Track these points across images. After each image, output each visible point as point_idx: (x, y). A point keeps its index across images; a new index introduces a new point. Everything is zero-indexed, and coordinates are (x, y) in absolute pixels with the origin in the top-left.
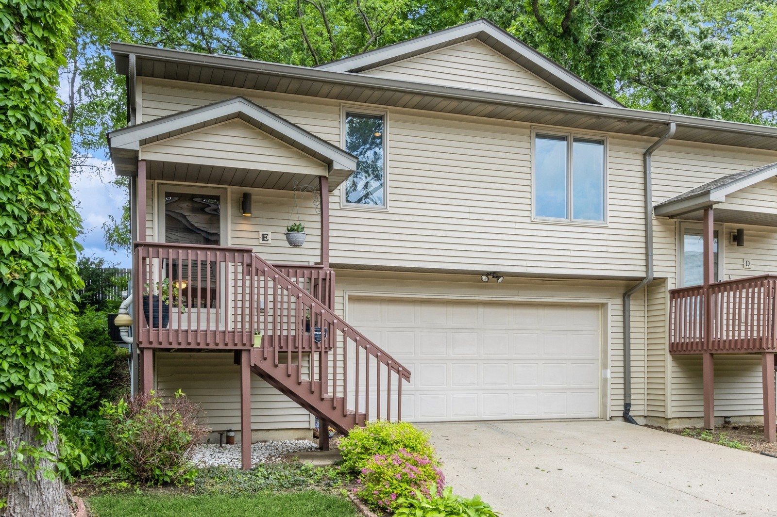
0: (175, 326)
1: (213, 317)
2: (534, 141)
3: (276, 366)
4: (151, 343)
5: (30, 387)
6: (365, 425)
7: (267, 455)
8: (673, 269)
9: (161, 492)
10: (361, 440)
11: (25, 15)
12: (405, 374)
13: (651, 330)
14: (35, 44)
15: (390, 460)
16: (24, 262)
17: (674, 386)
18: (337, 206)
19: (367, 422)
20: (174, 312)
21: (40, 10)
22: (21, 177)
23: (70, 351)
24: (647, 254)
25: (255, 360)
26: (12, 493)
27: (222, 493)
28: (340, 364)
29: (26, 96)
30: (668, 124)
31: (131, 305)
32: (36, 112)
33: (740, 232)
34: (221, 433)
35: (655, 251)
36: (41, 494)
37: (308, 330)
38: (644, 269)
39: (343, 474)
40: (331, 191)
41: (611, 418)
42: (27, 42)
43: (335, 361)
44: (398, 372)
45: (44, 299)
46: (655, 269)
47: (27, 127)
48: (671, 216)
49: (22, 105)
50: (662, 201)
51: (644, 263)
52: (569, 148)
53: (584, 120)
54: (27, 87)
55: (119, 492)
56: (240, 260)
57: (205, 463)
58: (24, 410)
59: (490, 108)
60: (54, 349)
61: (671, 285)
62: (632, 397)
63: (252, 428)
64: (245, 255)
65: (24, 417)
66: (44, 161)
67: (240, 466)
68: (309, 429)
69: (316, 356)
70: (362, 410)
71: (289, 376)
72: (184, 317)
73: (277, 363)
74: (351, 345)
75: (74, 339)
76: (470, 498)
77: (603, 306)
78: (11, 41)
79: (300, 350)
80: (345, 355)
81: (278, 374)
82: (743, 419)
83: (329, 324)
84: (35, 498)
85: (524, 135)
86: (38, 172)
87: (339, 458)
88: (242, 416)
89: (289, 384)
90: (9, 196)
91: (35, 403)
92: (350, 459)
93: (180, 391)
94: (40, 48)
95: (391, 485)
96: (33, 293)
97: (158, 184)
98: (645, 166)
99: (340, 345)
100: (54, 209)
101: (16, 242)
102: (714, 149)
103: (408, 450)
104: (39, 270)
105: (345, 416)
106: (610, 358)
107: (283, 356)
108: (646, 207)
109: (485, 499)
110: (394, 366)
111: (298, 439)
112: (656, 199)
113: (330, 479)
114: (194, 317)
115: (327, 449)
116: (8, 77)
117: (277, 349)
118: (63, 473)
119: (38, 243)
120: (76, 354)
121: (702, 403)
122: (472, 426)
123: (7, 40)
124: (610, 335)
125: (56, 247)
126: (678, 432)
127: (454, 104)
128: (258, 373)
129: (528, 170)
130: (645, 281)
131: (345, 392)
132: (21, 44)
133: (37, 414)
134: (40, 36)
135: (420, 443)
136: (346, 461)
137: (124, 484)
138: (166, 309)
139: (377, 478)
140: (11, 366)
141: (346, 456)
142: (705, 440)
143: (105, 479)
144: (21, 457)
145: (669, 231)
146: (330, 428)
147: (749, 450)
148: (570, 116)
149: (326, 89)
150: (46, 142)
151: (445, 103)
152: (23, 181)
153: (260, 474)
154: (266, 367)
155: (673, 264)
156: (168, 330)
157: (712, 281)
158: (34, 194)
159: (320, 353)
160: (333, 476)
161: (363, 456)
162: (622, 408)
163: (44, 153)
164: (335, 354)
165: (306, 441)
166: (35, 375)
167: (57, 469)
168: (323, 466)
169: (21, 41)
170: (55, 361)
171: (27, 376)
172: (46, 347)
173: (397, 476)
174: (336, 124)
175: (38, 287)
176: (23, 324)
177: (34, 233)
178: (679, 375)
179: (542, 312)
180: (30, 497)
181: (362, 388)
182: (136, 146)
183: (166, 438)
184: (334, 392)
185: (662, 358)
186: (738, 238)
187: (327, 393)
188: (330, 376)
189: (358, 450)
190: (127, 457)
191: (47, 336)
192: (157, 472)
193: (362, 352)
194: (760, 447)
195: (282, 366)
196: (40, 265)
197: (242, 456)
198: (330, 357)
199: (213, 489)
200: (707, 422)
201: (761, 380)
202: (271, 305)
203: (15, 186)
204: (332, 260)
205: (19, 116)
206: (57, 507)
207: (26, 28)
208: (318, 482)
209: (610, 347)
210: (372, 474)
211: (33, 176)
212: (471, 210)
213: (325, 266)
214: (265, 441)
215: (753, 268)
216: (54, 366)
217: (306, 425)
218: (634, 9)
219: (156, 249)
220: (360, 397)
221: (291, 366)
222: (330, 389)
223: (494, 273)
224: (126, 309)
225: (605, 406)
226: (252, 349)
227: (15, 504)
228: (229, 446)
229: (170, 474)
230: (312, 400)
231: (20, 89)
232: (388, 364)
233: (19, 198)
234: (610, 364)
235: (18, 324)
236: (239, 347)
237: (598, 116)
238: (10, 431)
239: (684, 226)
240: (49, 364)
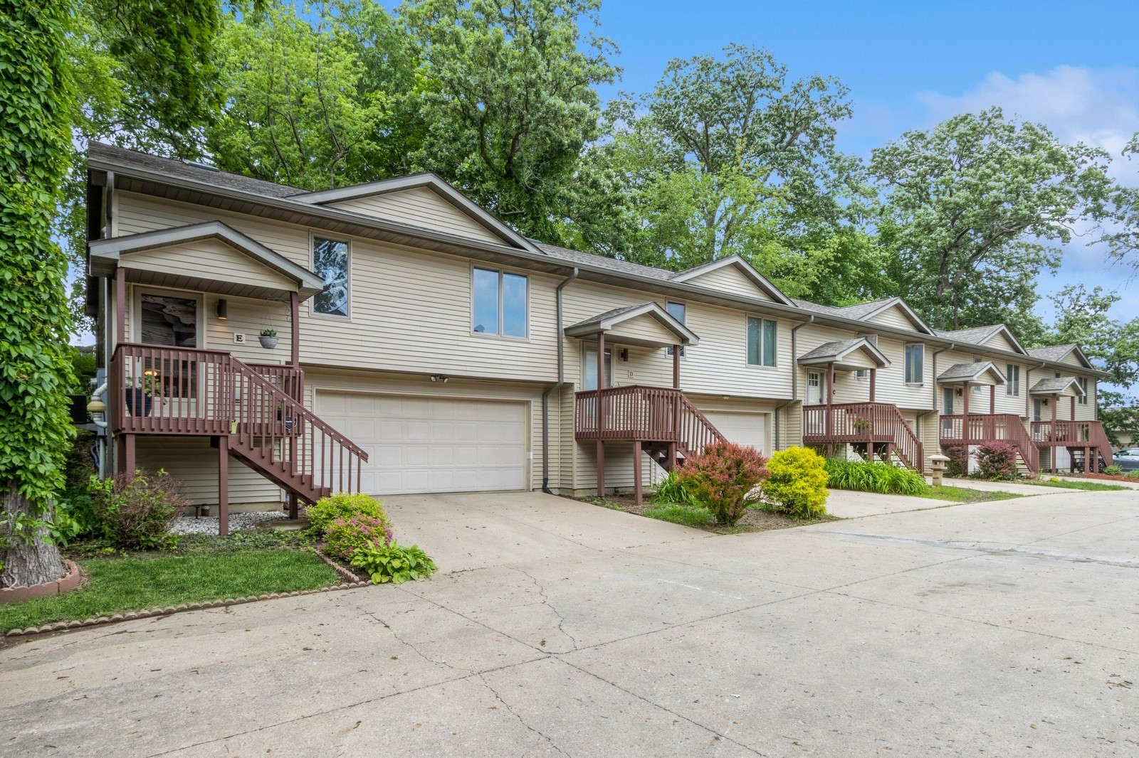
0: (157, 414)
1: (193, 406)
2: (473, 271)
3: (252, 449)
4: (134, 429)
5: (31, 467)
6: (330, 497)
7: (241, 524)
8: (578, 377)
9: (145, 555)
10: (326, 508)
11: (29, 160)
12: (363, 456)
13: (563, 422)
14: (38, 183)
15: (348, 522)
16: (29, 364)
17: (579, 465)
18: (306, 315)
19: (331, 494)
20: (157, 400)
21: (42, 156)
22: (26, 294)
23: (66, 437)
24: (559, 365)
25: (232, 444)
26: (10, 557)
27: (204, 553)
28: (308, 447)
29: (32, 229)
30: (573, 268)
31: (106, 393)
32: (40, 241)
33: (626, 350)
34: (197, 507)
35: (564, 363)
36: (38, 557)
37: (279, 418)
38: (557, 375)
39: (310, 536)
40: (301, 302)
41: (533, 490)
42: (30, 182)
43: (304, 444)
44: (358, 454)
45: (45, 395)
46: (565, 376)
47: (31, 253)
48: (577, 337)
49: (29, 236)
50: (570, 324)
51: (556, 371)
52: (500, 278)
53: (510, 260)
54: (33, 221)
55: (105, 556)
56: (219, 362)
57: (183, 531)
58: (25, 487)
59: (437, 245)
60: (53, 436)
61: (577, 389)
62: (549, 473)
63: (229, 502)
64: (224, 357)
65: (24, 493)
66: (47, 281)
67: (217, 533)
68: (280, 502)
69: (287, 441)
70: (327, 485)
71: (263, 457)
72: (166, 407)
73: (252, 446)
74: (318, 432)
75: (68, 427)
76: (409, 547)
77: (528, 403)
78: (16, 181)
79: (273, 436)
80: (312, 439)
81: (253, 456)
82: (628, 489)
83: (299, 415)
84: (32, 561)
85: (465, 267)
86: (42, 290)
87: (306, 523)
88: (220, 492)
89: (263, 464)
90: (15, 309)
91: (34, 481)
92: (317, 524)
93: (162, 470)
94: (41, 187)
95: (349, 540)
96: (37, 390)
97: (134, 286)
98: (557, 298)
99: (308, 431)
100: (55, 320)
101: (21, 347)
102: (608, 288)
103: (365, 515)
104: (41, 371)
105: (312, 490)
106: (532, 444)
107: (258, 442)
108: (558, 329)
109: (421, 548)
110: (354, 449)
111: (269, 511)
112: (566, 323)
113: (299, 540)
114: (175, 406)
115: (296, 517)
116: (16, 212)
117: (252, 435)
118: (57, 539)
119: (39, 347)
120: (71, 439)
121: (596, 478)
122: (423, 497)
123: (13, 180)
124: (532, 426)
125: (54, 351)
126: (579, 499)
127: (407, 239)
128: (234, 454)
129: (468, 295)
130: (558, 385)
131: (312, 471)
132: (25, 183)
133: (37, 490)
134: (41, 177)
135: (374, 510)
136: (313, 525)
137: (110, 550)
138: (149, 401)
139: (338, 536)
140: (12, 450)
141: (313, 521)
142: (596, 504)
143: (89, 546)
144: (20, 526)
145: (575, 347)
146: (299, 501)
147: (623, 510)
148: (499, 256)
149: (296, 217)
150: (47, 265)
151: (399, 238)
152: (27, 297)
153: (237, 538)
154: (242, 450)
155: (578, 372)
156: (151, 418)
157: (604, 386)
158: (37, 308)
159: (291, 439)
160: (302, 538)
161: (327, 521)
162: (542, 482)
163: (46, 274)
164: (304, 439)
165: (277, 512)
166: (35, 457)
167: (52, 536)
168: (293, 531)
169: (25, 180)
170: (53, 446)
171: (28, 458)
172: (46, 434)
173: (355, 534)
174: (306, 246)
175: (40, 385)
176: (29, 416)
177: (35, 340)
178: (582, 456)
179: (479, 406)
180: (28, 559)
181: (327, 467)
182: (116, 256)
183: (151, 509)
184: (303, 471)
185: (570, 444)
186: (624, 355)
187: (296, 471)
188: (300, 458)
189: (324, 516)
190: (112, 527)
191: (45, 425)
192: (143, 538)
193: (328, 438)
194: (631, 508)
195: (256, 449)
196: (42, 366)
197: (220, 525)
198: (300, 441)
199: (195, 550)
200: (599, 492)
201: (633, 464)
202: (245, 397)
203: (21, 301)
204: (301, 360)
205: (26, 244)
206: (53, 568)
207: (29, 169)
208: (289, 543)
209: (532, 434)
210: (334, 533)
211: (36, 293)
212: (422, 324)
213: (295, 366)
214: (239, 513)
215: (636, 377)
216: (50, 450)
217: (278, 499)
218: (562, 163)
219: (139, 349)
220: (325, 475)
221: (265, 449)
222: (300, 468)
223: (441, 375)
224: (99, 396)
225: (528, 480)
226: (229, 435)
227: (13, 566)
228: (204, 518)
229: (154, 540)
230: (284, 477)
231: (26, 223)
232: (349, 448)
233: (24, 312)
234: (532, 447)
235: (24, 416)
236: (218, 433)
237: (521, 259)
238: (9, 505)
239: (586, 344)
240: (47, 448)
